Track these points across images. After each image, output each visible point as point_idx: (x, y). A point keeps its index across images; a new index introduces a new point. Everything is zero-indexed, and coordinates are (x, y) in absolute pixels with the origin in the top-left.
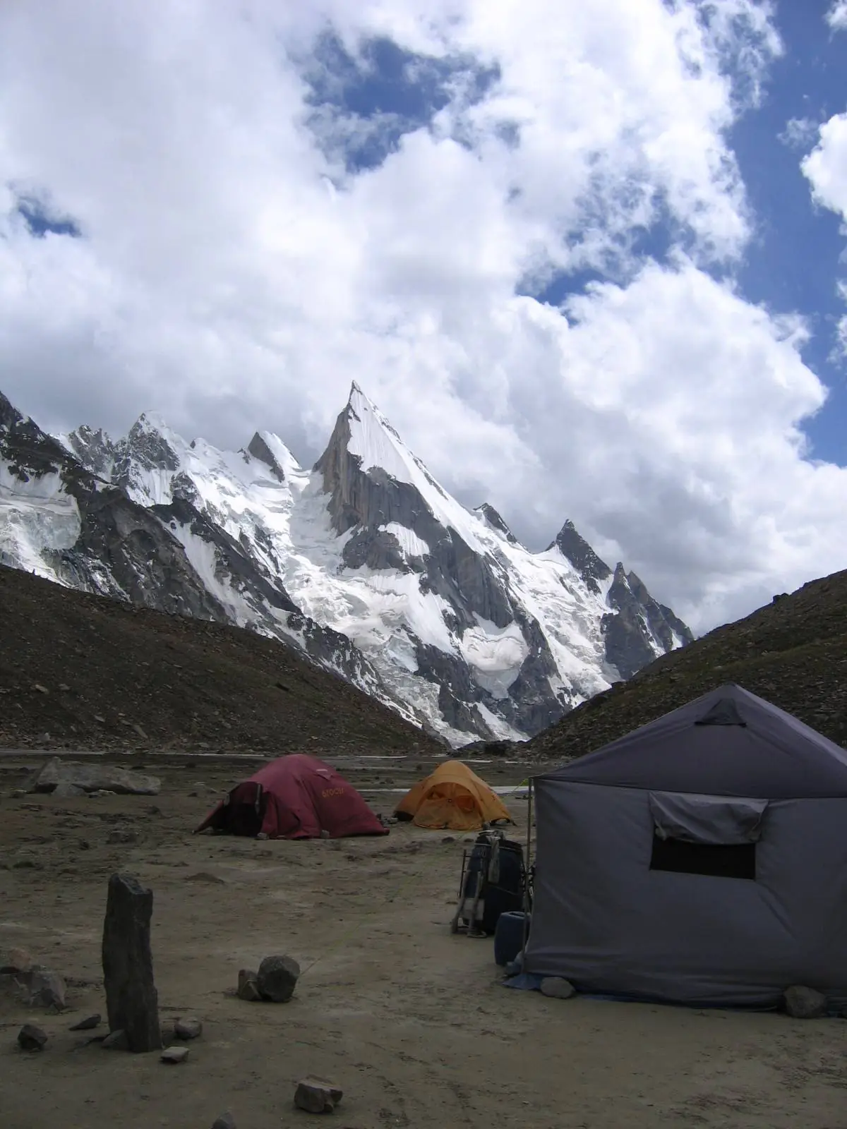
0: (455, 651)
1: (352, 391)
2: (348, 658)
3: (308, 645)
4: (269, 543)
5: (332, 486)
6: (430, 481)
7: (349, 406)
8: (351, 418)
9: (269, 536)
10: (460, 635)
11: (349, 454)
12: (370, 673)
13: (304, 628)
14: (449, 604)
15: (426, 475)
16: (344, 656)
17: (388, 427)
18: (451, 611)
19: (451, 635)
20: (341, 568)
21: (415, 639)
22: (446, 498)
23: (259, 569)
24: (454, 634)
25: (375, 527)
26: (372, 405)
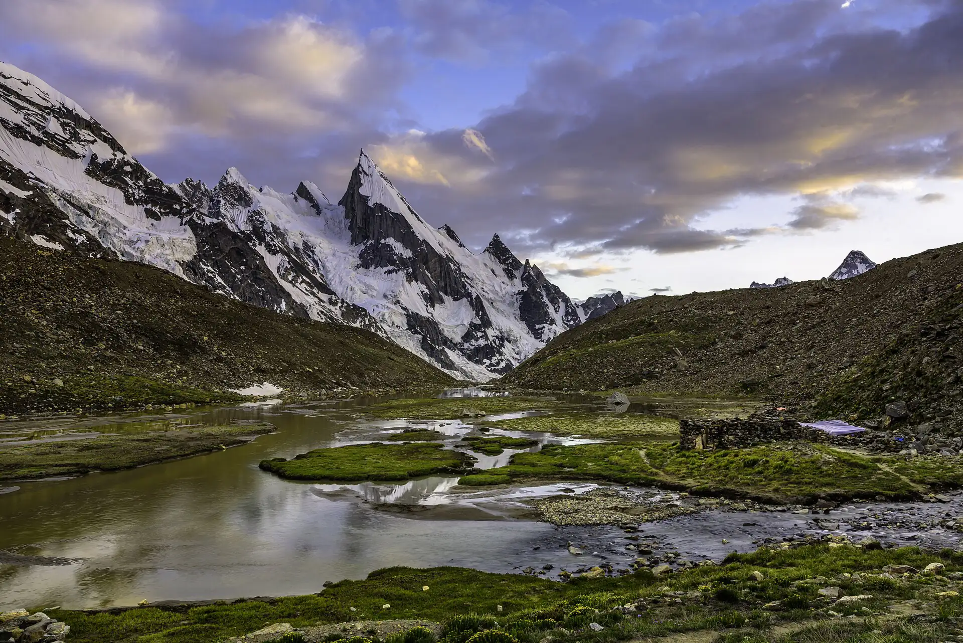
0: (430, 315)
1: (361, 155)
2: (367, 322)
3: (342, 315)
4: (313, 252)
5: (351, 215)
6: (412, 212)
7: (359, 165)
8: (361, 173)
9: (312, 247)
10: (433, 306)
11: (360, 195)
12: (380, 330)
13: (340, 305)
14: (425, 286)
15: (409, 208)
16: (365, 321)
17: (384, 178)
18: (427, 291)
19: (427, 306)
20: (358, 266)
21: (405, 309)
22: (421, 222)
23: (309, 269)
24: (429, 306)
25: (378, 241)
26: (374, 164)
